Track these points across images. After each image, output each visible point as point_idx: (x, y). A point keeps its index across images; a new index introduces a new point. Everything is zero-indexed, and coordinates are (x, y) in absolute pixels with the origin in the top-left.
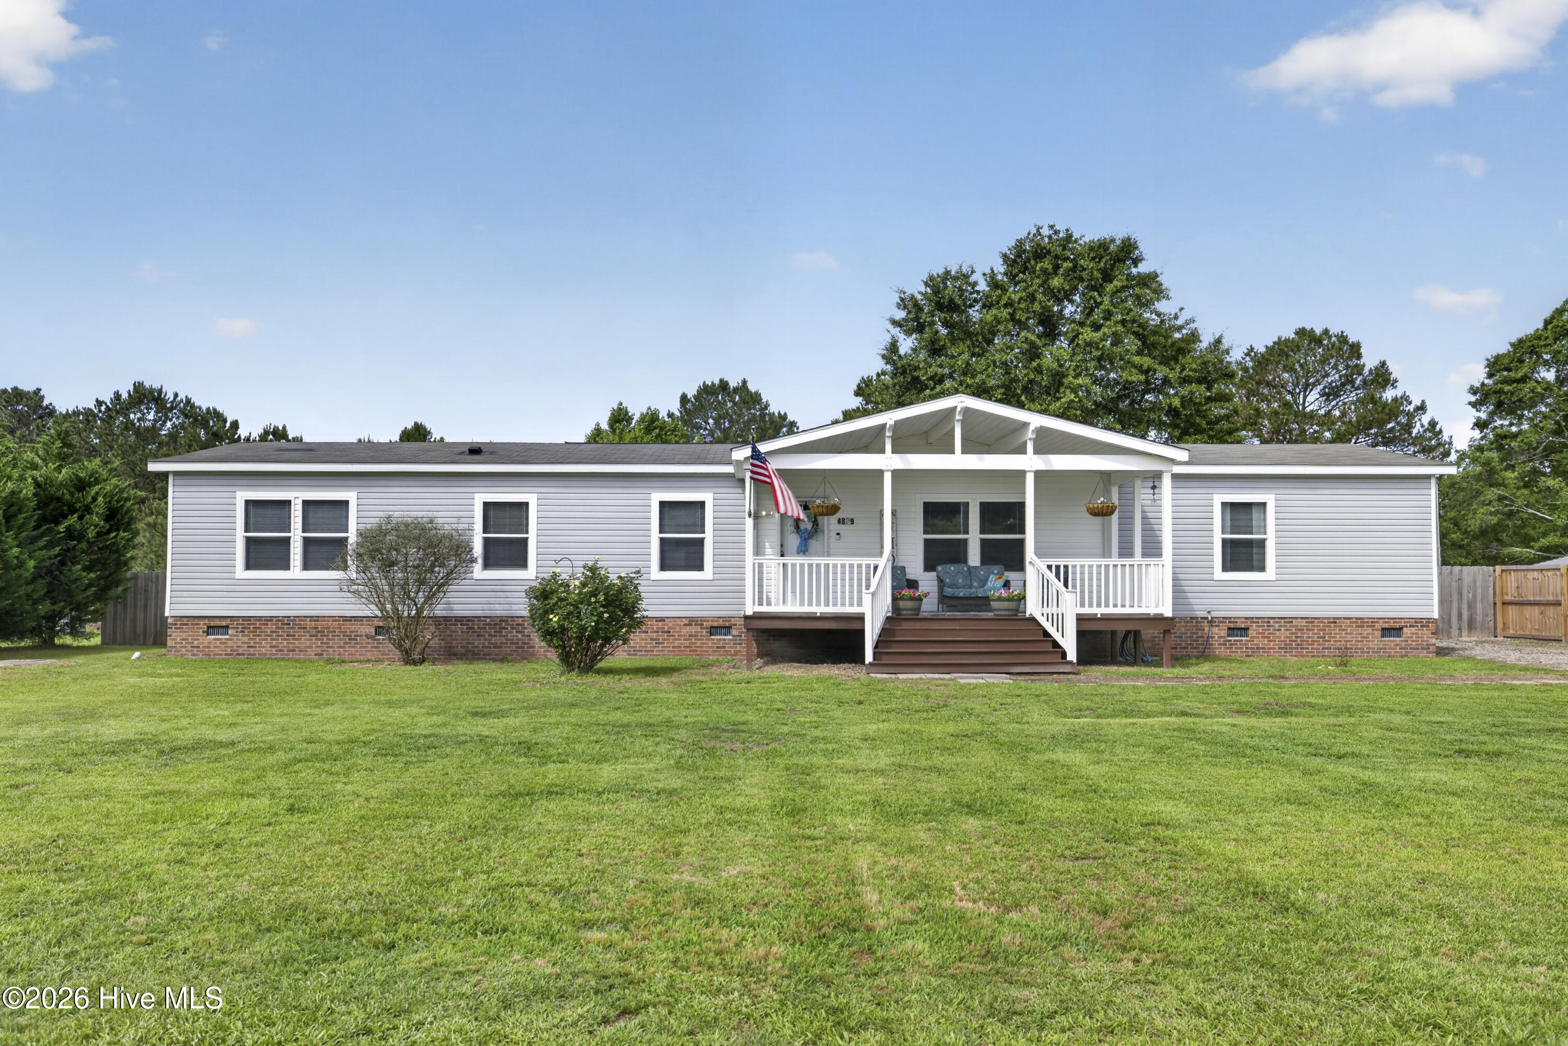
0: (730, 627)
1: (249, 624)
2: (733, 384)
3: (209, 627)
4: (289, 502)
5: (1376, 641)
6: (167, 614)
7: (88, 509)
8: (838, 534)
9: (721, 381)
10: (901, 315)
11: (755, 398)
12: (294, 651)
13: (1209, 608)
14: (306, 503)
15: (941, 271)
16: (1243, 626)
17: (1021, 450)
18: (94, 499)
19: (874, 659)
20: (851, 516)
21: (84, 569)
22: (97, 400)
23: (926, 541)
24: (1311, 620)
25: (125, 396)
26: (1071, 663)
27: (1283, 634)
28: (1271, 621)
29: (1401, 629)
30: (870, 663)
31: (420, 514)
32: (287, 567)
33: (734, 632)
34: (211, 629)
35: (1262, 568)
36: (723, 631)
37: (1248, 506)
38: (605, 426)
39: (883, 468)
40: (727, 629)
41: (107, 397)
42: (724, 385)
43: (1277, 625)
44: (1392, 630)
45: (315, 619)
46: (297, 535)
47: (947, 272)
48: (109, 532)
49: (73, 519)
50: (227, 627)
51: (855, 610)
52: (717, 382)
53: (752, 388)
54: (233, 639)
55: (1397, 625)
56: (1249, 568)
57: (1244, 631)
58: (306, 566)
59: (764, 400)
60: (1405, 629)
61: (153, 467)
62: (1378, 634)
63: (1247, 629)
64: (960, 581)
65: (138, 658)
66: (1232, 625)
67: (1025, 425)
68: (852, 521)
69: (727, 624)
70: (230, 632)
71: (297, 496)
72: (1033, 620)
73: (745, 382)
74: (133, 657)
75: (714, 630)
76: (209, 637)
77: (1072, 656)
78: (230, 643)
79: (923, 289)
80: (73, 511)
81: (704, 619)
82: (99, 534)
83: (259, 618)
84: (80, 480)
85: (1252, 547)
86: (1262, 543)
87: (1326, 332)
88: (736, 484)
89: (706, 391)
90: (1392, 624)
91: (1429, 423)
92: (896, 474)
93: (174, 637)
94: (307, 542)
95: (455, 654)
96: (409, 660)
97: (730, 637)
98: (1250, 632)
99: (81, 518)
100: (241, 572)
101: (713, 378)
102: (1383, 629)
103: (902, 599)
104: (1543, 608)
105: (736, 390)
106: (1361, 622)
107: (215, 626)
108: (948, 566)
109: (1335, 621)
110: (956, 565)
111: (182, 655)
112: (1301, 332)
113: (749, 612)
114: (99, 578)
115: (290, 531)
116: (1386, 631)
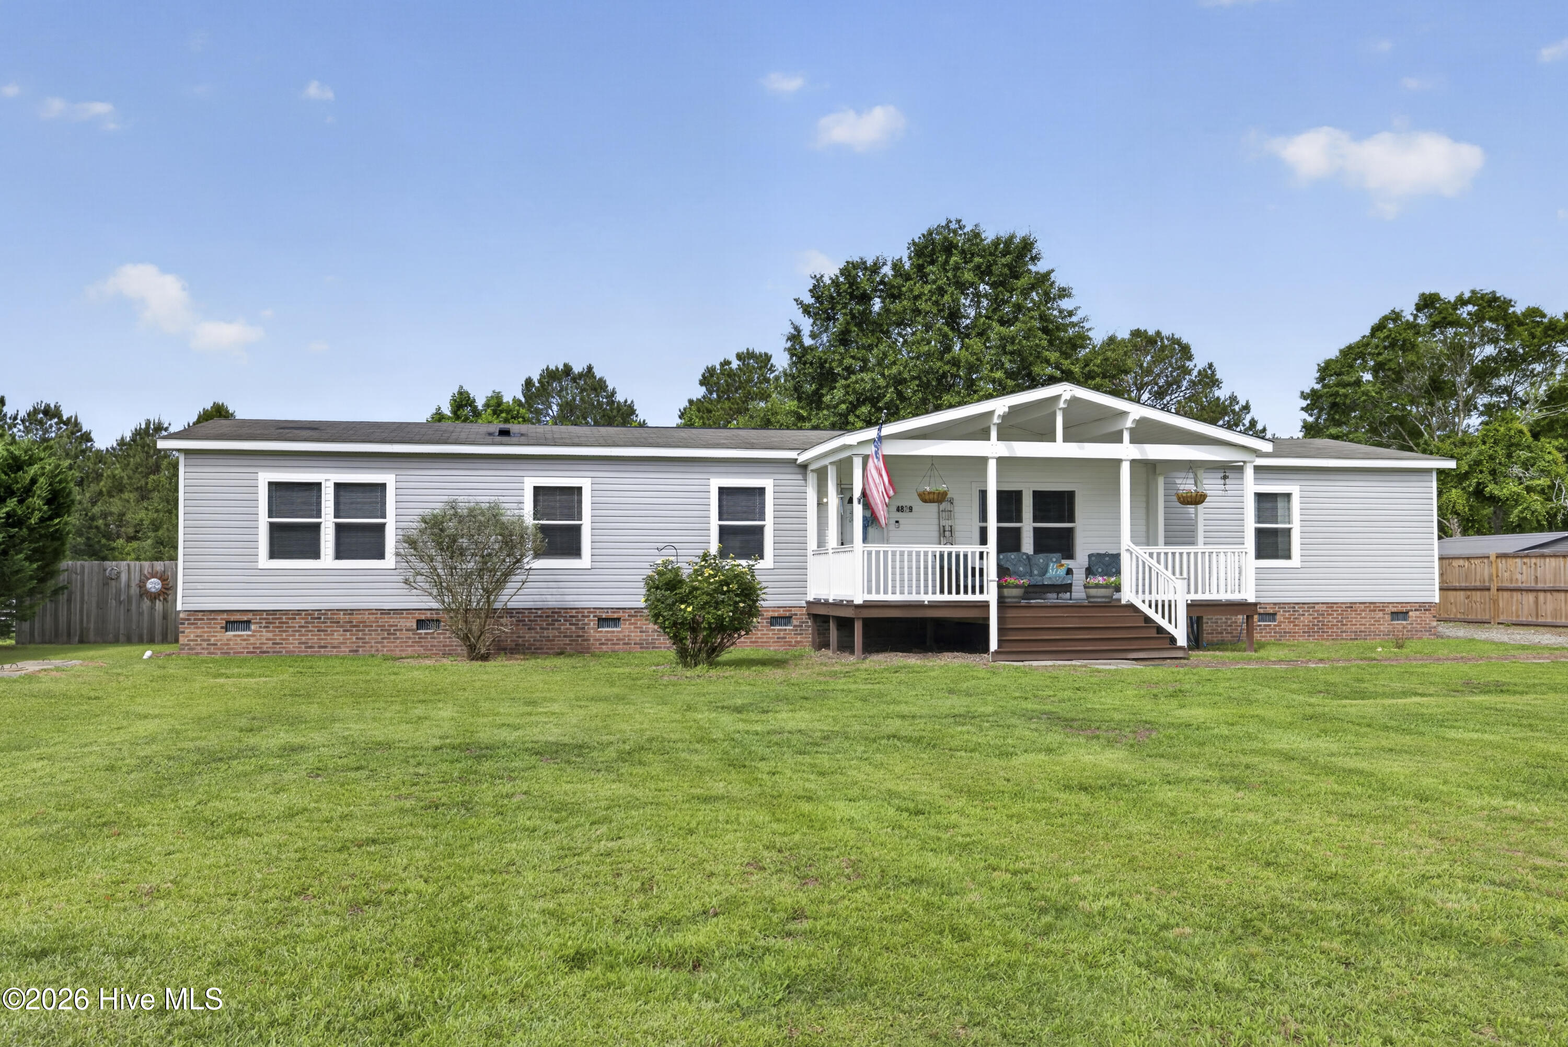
0: (790, 617)
1: (273, 618)
2: (577, 369)
3: (227, 622)
4: (320, 484)
5: (1386, 624)
6: (179, 609)
7: (28, 491)
8: (897, 522)
9: (566, 365)
11: (600, 386)
12: (326, 647)
14: (338, 486)
16: (1271, 611)
18: (34, 481)
20: (909, 504)
21: (26, 559)
23: (982, 529)
24: (1331, 606)
26: (1181, 648)
27: (1306, 619)
28: (1297, 607)
29: (1407, 613)
30: (996, 652)
31: (479, 499)
32: (316, 555)
33: (795, 622)
34: (230, 625)
35: (1288, 556)
36: (782, 621)
37: (1273, 497)
38: (447, 411)
39: (989, 455)
40: (786, 620)
42: (568, 370)
43: (1301, 610)
44: (1400, 614)
45: (351, 612)
46: (328, 522)
48: (51, 518)
49: (12, 503)
50: (248, 622)
52: (561, 367)
53: (598, 373)
54: (257, 635)
55: (1404, 610)
56: (1275, 556)
57: (1273, 616)
58: (339, 555)
59: (610, 388)
60: (1410, 613)
62: (1388, 617)
63: (1274, 614)
64: (1021, 569)
65: (150, 657)
66: (1262, 611)
67: (1123, 414)
68: (911, 509)
69: (788, 614)
70: (253, 627)
71: (328, 479)
72: (1131, 607)
73: (590, 368)
74: (145, 657)
75: (775, 620)
76: (228, 633)
77: (1182, 641)
78: (252, 640)
80: (12, 493)
81: (765, 609)
82: (42, 520)
83: (286, 612)
84: (15, 458)
85: (1277, 536)
86: (1288, 532)
88: (797, 470)
89: (551, 376)
90: (1400, 609)
92: (1001, 460)
93: (188, 634)
94: (339, 528)
95: (505, 649)
96: (475, 654)
97: (791, 628)
98: (1278, 617)
99: (21, 502)
100: (263, 560)
101: (557, 363)
102: (1392, 613)
103: (1007, 587)
105: (581, 375)
106: (1373, 607)
107: (235, 621)
108: (1010, 554)
109: (1351, 606)
110: (1015, 553)
111: (197, 654)
112: (1136, 333)
113: (858, 601)
114: (39, 568)
115: (320, 517)
116: (1396, 615)
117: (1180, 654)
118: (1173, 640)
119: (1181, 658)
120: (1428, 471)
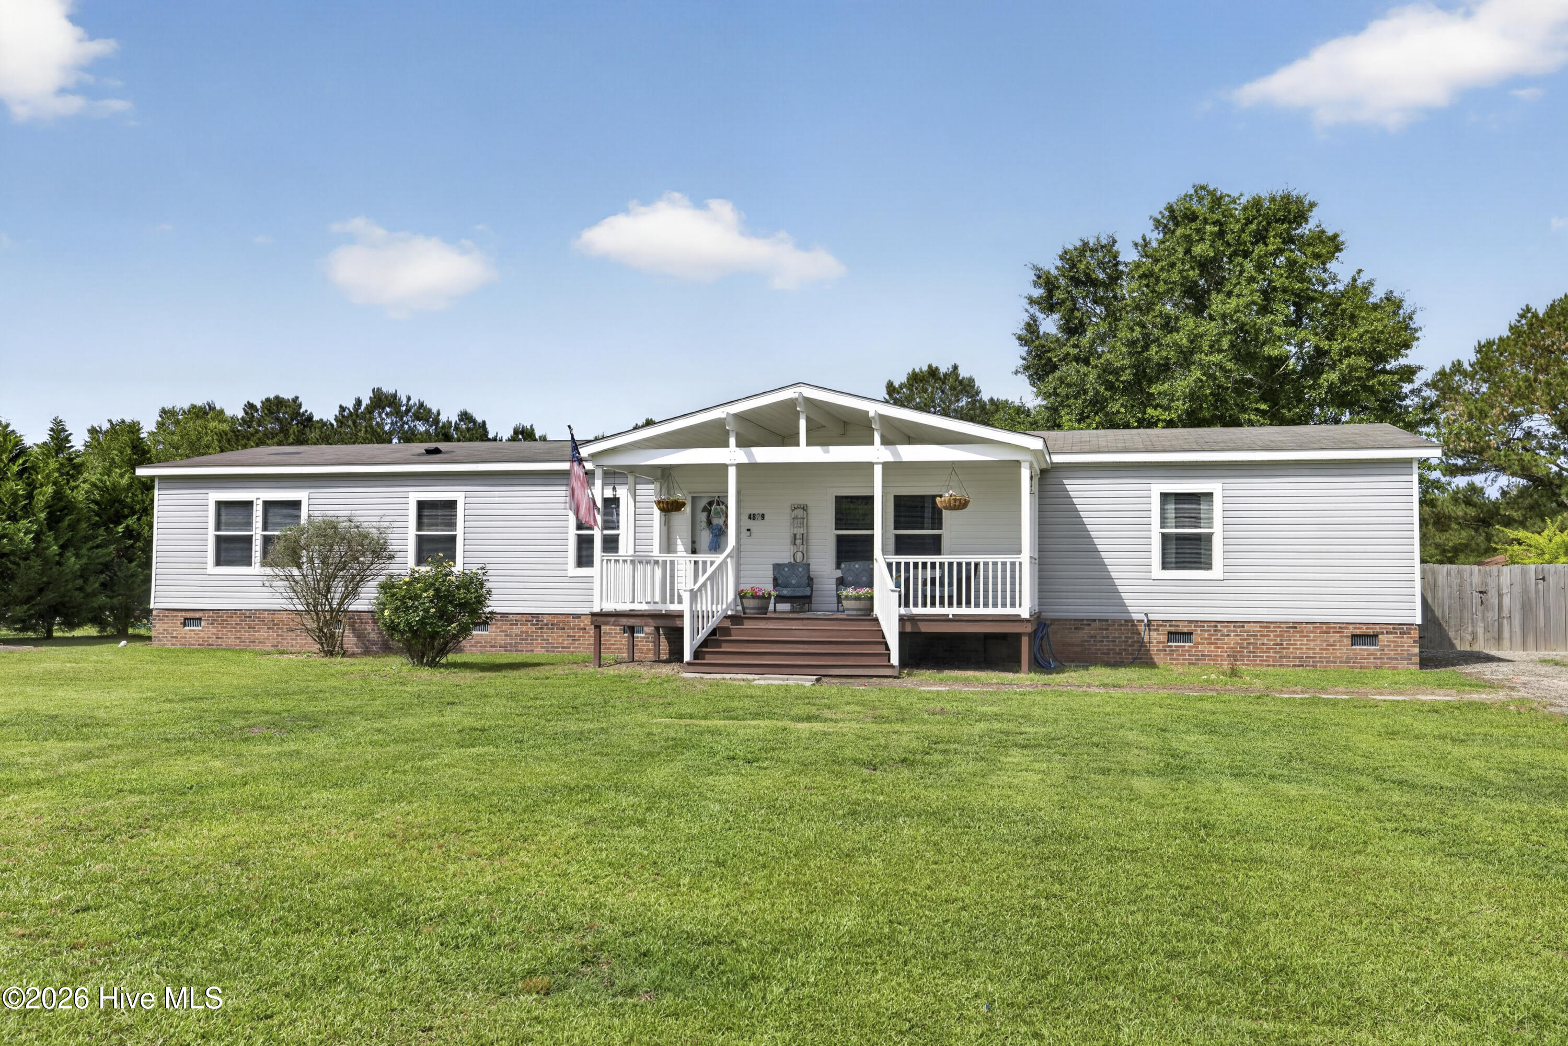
1: (218, 616)
2: (943, 369)
3: (185, 619)
4: (252, 503)
5: (1344, 648)
6: (152, 606)
8: (748, 530)
9: (930, 367)
10: (1038, 292)
11: (967, 384)
12: (254, 642)
13: (1146, 610)
15: (1078, 243)
16: (1185, 630)
17: (869, 438)
19: (693, 659)
20: (761, 512)
22: (341, 406)
23: (839, 538)
24: (1265, 625)
25: (366, 402)
26: (892, 666)
27: (1232, 640)
28: (1219, 625)
29: (1375, 636)
30: (689, 664)
34: (187, 621)
35: (1208, 566)
39: (727, 462)
41: (350, 404)
42: (933, 372)
43: (1225, 630)
44: (1364, 636)
46: (257, 533)
47: (1086, 244)
50: (200, 619)
51: (675, 607)
52: (925, 368)
53: (963, 373)
54: (202, 630)
55: (1371, 632)
56: (1197, 567)
57: (1187, 636)
58: (265, 563)
59: (977, 387)
60: (1380, 636)
61: (140, 472)
62: (1347, 641)
63: (1191, 634)
65: (124, 646)
66: (1173, 629)
68: (763, 516)
70: (203, 623)
71: (259, 496)
72: (876, 620)
73: (955, 368)
74: (119, 646)
76: (187, 628)
77: (895, 660)
78: (202, 634)
79: (1059, 263)
83: (226, 611)
86: (1209, 538)
89: (916, 377)
90: (1364, 630)
93: (158, 628)
94: (266, 540)
96: (327, 652)
97: (643, 635)
98: (1194, 637)
100: (211, 568)
101: (922, 365)
102: (1354, 636)
105: (946, 376)
106: (1326, 628)
107: (191, 618)
108: (853, 563)
109: (1294, 626)
110: (860, 563)
111: (164, 644)
113: (597, 609)
115: (251, 530)
116: (1357, 639)
118: (890, 657)
119: (893, 678)
120: (1408, 462)
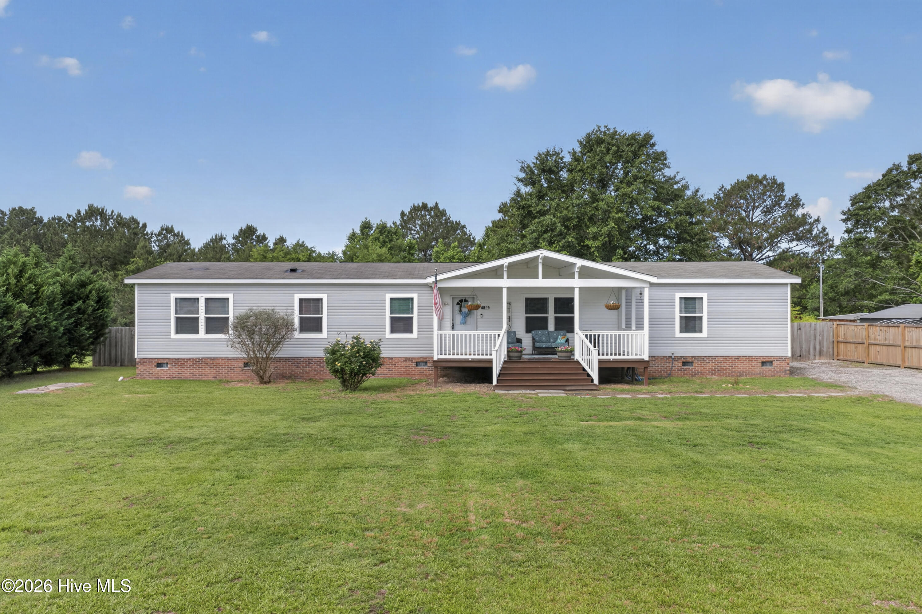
0: (426, 362)
1: (178, 362)
2: (430, 205)
3: (158, 363)
4: (198, 299)
5: (759, 368)
6: (136, 357)
7: (87, 297)
8: (481, 314)
9: (423, 203)
10: (522, 175)
11: (443, 213)
12: (202, 375)
13: (673, 352)
14: (207, 300)
15: (544, 151)
16: (690, 361)
17: (572, 276)
18: (90, 292)
19: (498, 382)
20: (488, 305)
21: (86, 329)
22: (68, 215)
23: (527, 318)
24: (726, 358)
25: (83, 212)
26: (595, 385)
27: (711, 365)
28: (705, 358)
29: (771, 362)
30: (496, 386)
32: (197, 332)
33: (429, 364)
34: (159, 365)
35: (701, 331)
36: (423, 364)
37: (694, 299)
38: (358, 231)
39: (502, 286)
40: (425, 363)
41: (73, 213)
42: (425, 206)
43: (708, 360)
44: (767, 362)
45: (214, 358)
46: (202, 316)
47: (548, 152)
48: (98, 309)
49: (80, 303)
50: (167, 363)
51: (488, 357)
52: (421, 204)
53: (441, 207)
54: (170, 369)
55: (770, 360)
56: (695, 331)
57: (691, 363)
58: (207, 332)
59: (448, 214)
60: (774, 362)
61: (127, 281)
62: (760, 365)
63: (692, 362)
64: (544, 339)
65: (122, 380)
66: (684, 360)
67: (574, 264)
68: (489, 308)
69: (425, 360)
70: (169, 366)
71: (202, 296)
72: (578, 362)
73: (437, 204)
74: (119, 380)
75: (418, 364)
76: (158, 368)
77: (596, 381)
78: (169, 372)
79: (535, 161)
80: (80, 299)
81: (414, 358)
82: (94, 310)
83: (183, 359)
84: (82, 281)
85: (695, 320)
86: (700, 318)
87: (765, 176)
88: (429, 289)
89: (415, 209)
90: (767, 360)
91: (822, 228)
93: (140, 369)
94: (207, 319)
95: (285, 377)
96: (262, 382)
97: (426, 367)
98: (694, 364)
99: (84, 302)
100: (173, 336)
101: (418, 202)
102: (762, 362)
103: (512, 352)
104: (856, 345)
105: (432, 209)
106: (750, 359)
107: (161, 363)
108: (538, 331)
109: (738, 358)
110: (541, 331)
111: (144, 378)
112: (750, 177)
113: (435, 358)
114: (94, 333)
115: (198, 314)
116: (764, 363)
117: (594, 388)
118: (592, 380)
119: (595, 390)
120: (786, 284)
